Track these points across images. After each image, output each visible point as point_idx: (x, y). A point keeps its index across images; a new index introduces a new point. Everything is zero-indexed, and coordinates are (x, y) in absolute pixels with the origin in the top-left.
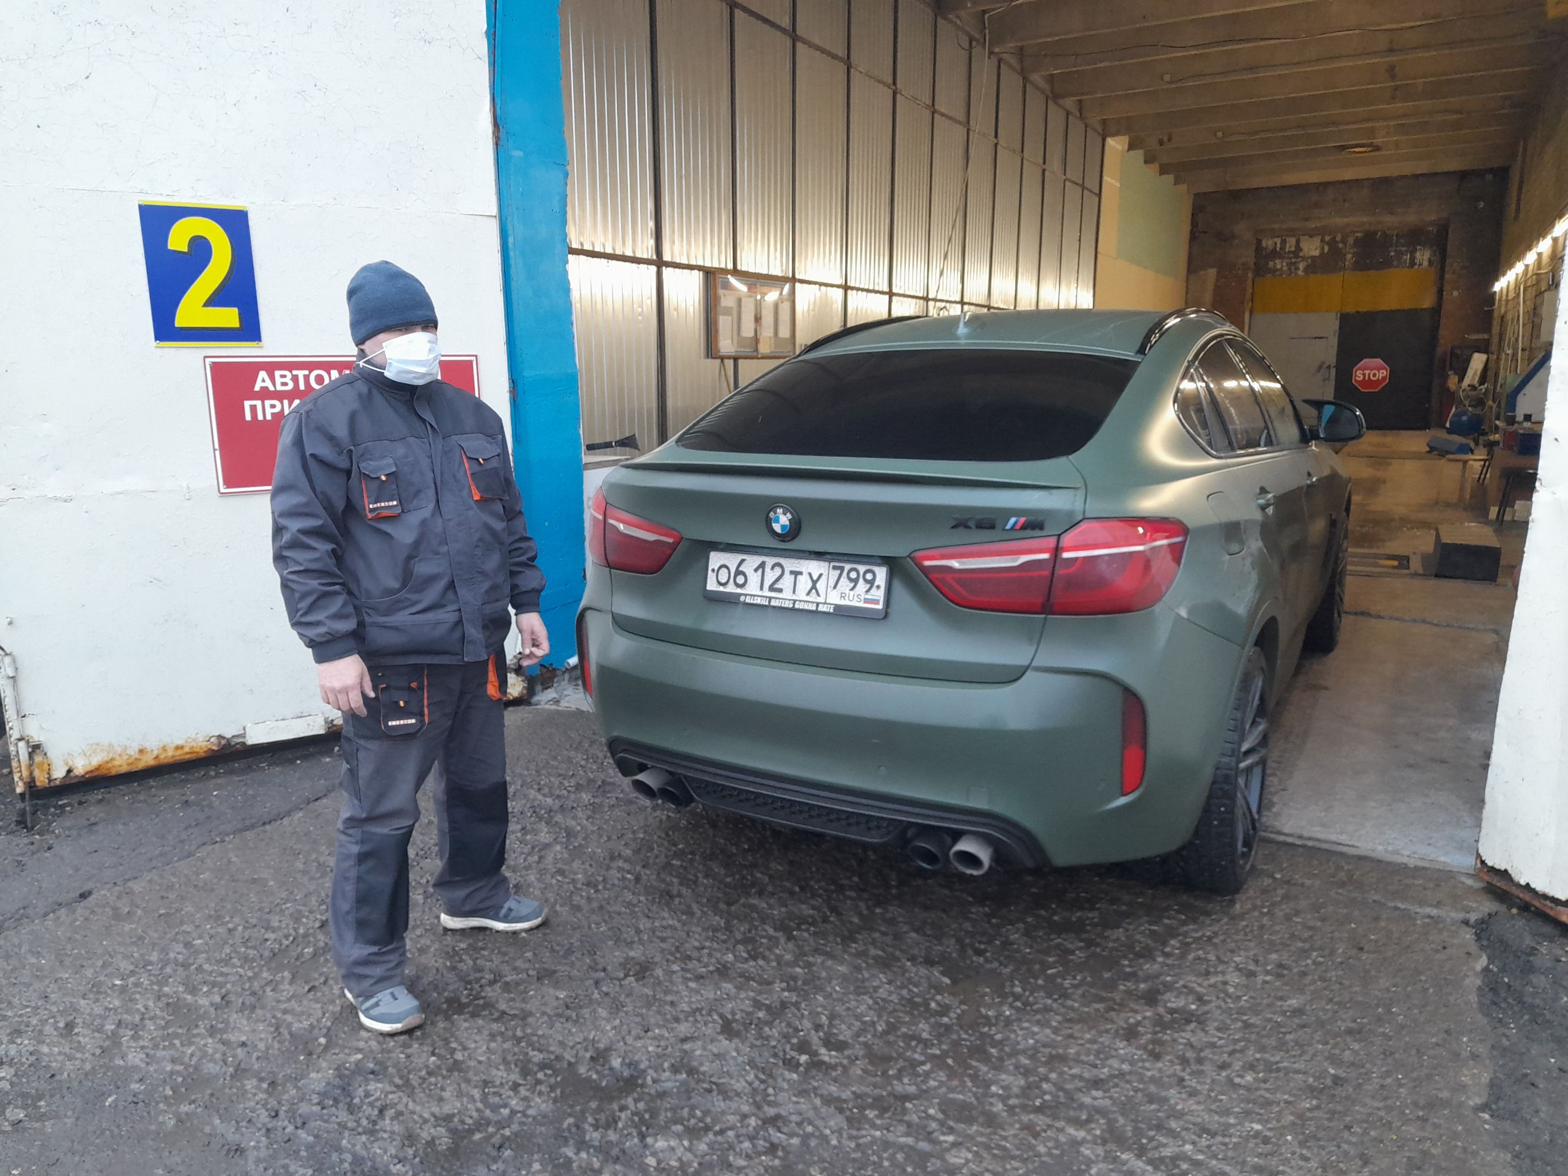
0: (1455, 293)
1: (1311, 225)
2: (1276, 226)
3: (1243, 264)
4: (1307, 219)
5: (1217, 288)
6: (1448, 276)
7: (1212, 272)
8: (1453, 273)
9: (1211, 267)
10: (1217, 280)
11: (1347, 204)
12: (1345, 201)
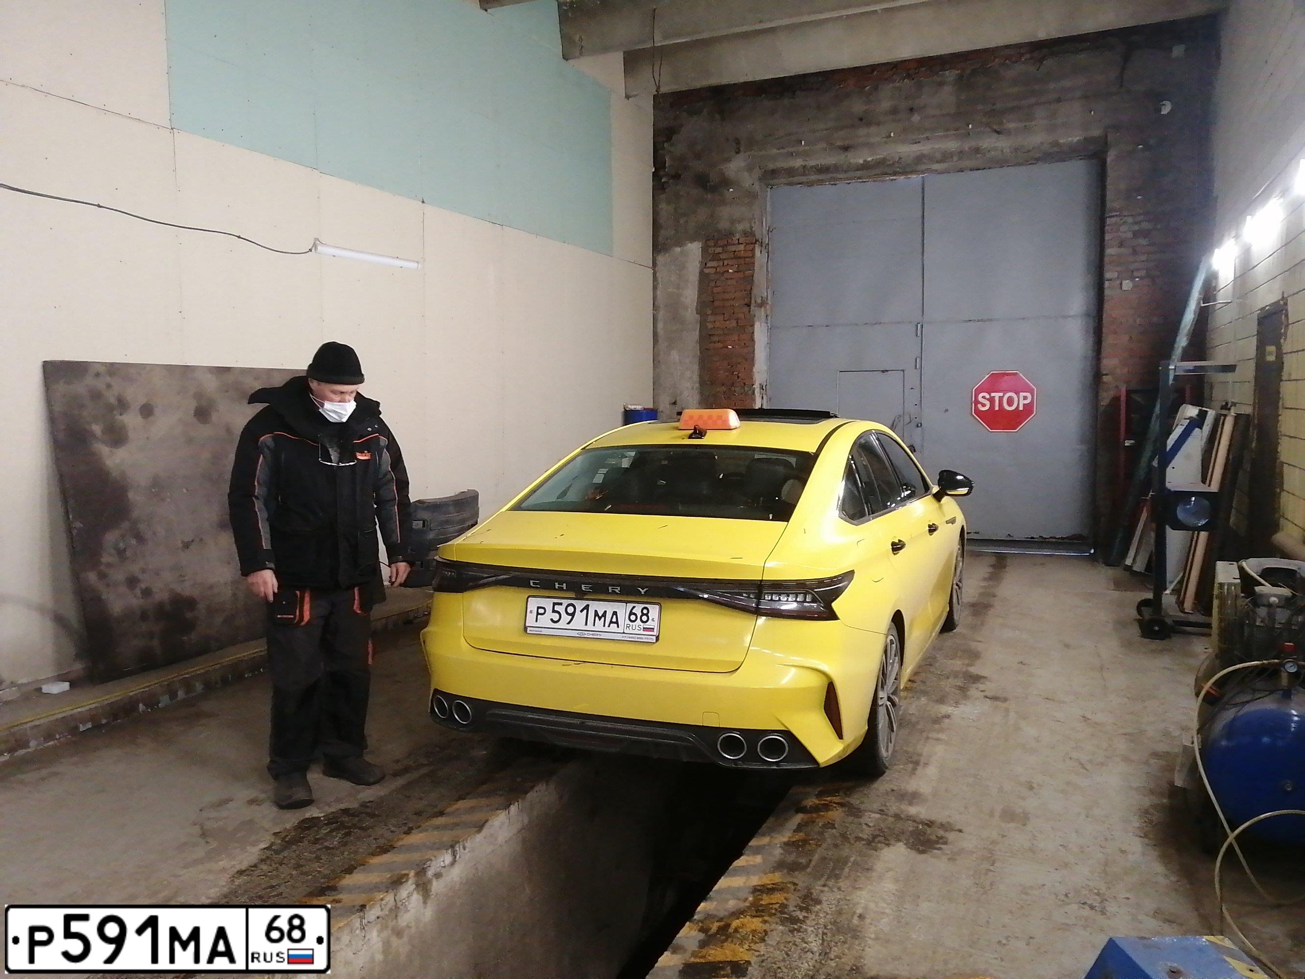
0: (1127, 285)
1: (859, 158)
2: (798, 163)
3: (745, 234)
4: (846, 149)
5: (703, 277)
6: (1109, 251)
7: (694, 249)
8: (1121, 245)
9: (692, 240)
10: (704, 265)
11: (916, 118)
12: (911, 110)
